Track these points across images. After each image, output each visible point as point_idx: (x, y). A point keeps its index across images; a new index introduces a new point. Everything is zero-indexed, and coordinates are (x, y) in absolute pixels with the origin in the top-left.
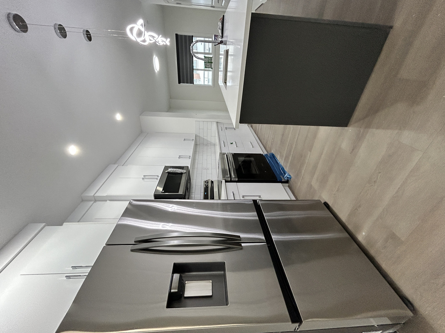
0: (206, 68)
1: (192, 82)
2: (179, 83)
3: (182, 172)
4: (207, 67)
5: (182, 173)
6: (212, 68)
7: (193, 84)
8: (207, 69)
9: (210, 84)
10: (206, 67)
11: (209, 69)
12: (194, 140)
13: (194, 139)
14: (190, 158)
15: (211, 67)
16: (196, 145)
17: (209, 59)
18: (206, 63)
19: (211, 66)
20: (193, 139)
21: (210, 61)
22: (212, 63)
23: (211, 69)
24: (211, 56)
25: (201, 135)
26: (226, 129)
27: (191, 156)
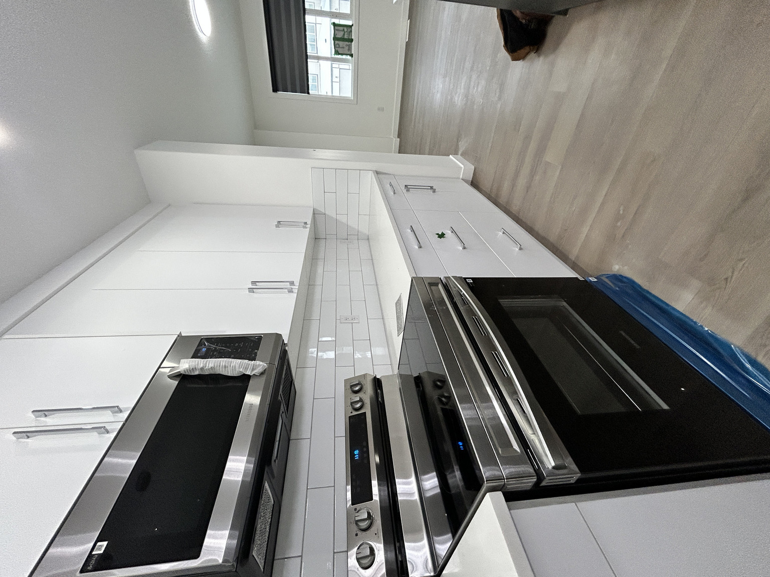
0: (339, 54)
1: (305, 89)
2: (275, 90)
3: (248, 373)
4: (340, 51)
5: (245, 379)
6: (352, 55)
7: (308, 93)
8: (340, 56)
9: (348, 93)
10: (337, 53)
11: (344, 57)
12: (308, 226)
13: (309, 222)
14: (291, 291)
15: (349, 53)
16: (316, 239)
17: (346, 30)
18: (336, 42)
19: (350, 49)
20: (306, 223)
21: (346, 37)
22: (352, 40)
23: (349, 57)
24: (349, 23)
25: (331, 212)
26: (408, 191)
27: (297, 283)
